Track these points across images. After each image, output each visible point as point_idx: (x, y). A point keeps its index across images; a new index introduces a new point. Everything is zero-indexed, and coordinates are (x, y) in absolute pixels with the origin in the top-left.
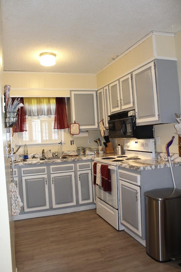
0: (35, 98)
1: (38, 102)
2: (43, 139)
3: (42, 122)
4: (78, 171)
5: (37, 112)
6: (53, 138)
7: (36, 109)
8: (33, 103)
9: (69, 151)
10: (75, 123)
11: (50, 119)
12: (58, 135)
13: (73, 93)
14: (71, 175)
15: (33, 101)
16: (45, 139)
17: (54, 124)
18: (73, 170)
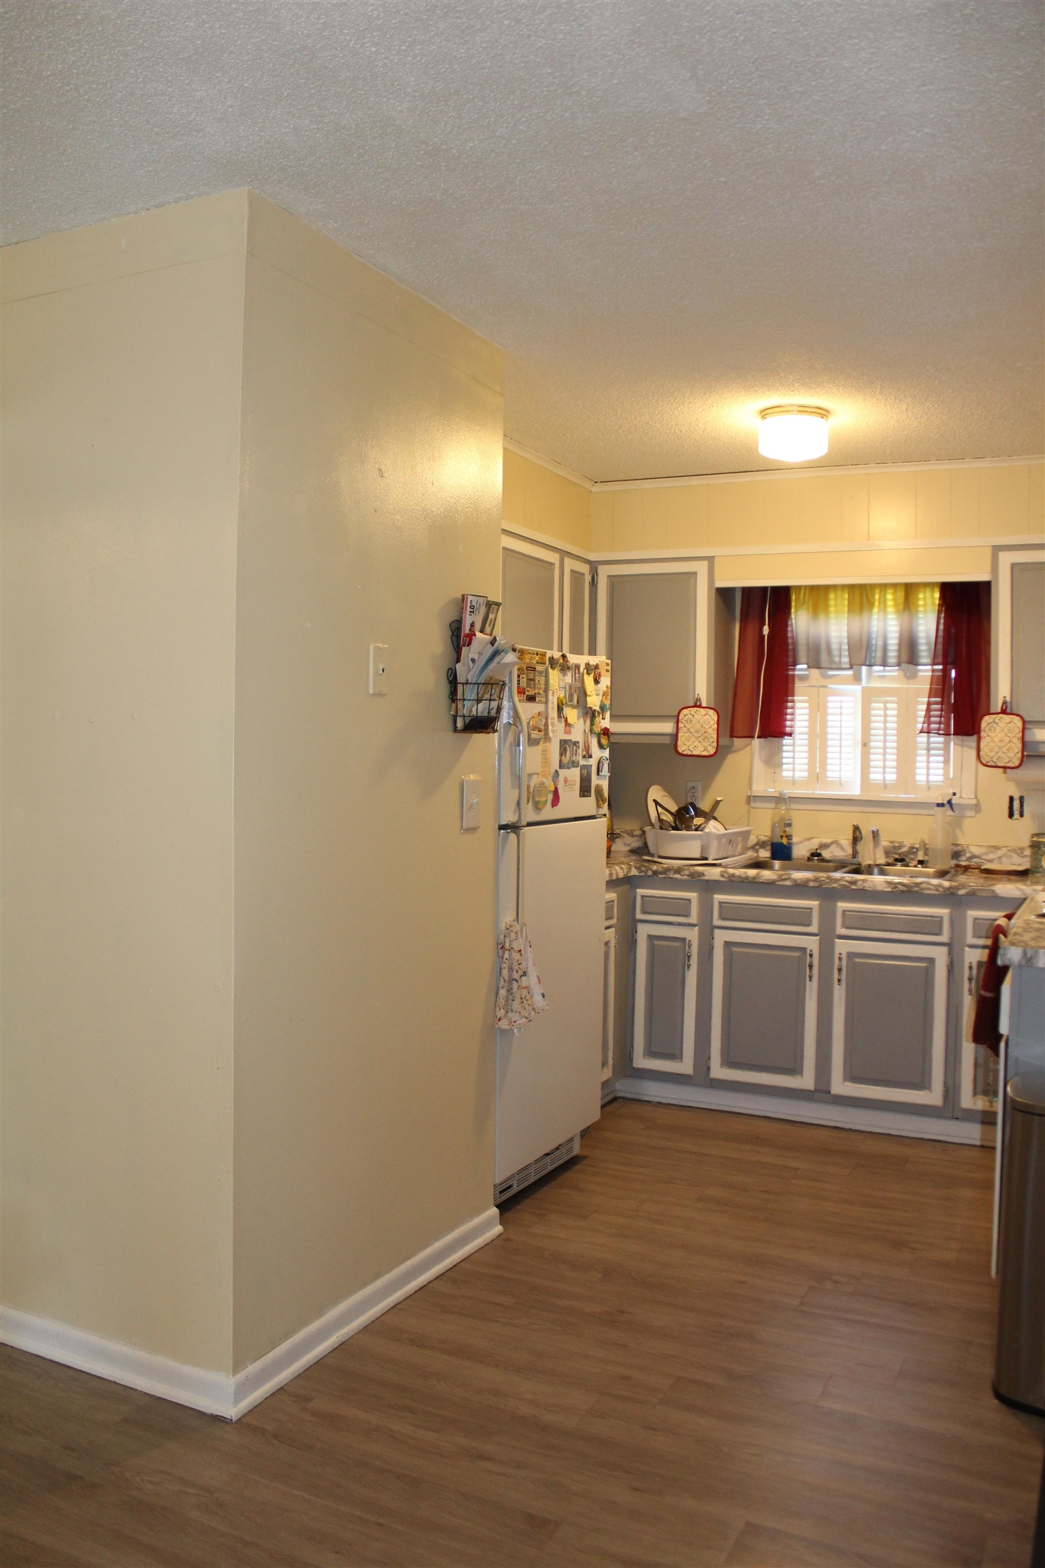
0: (844, 587)
1: (857, 606)
2: (872, 776)
3: (868, 697)
4: (971, 946)
5: (849, 650)
6: (921, 777)
7: (845, 634)
8: (832, 609)
9: (996, 848)
10: (1004, 712)
11: (912, 685)
12: (946, 762)
13: (1006, 559)
14: (931, 961)
15: (836, 598)
16: (880, 777)
17: (925, 707)
18: (944, 938)
